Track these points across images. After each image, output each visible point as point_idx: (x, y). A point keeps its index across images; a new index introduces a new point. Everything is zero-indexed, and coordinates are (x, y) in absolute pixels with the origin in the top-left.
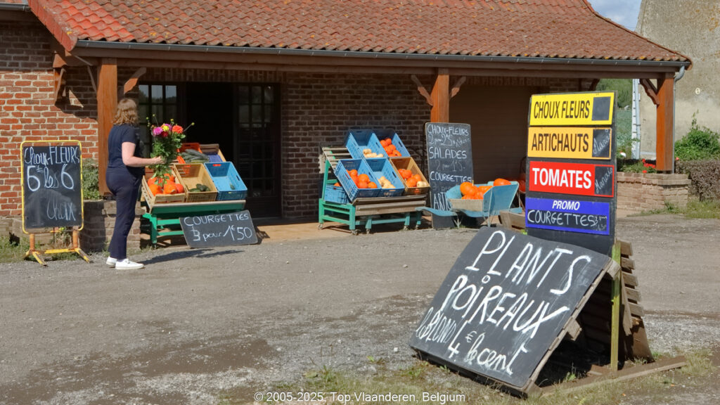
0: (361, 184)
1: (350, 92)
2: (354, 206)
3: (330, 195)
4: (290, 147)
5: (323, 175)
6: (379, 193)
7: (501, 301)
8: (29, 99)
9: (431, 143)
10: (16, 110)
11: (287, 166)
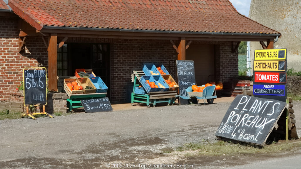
0: (152, 86)
1: (139, 47)
2: (149, 95)
3: (137, 91)
4: (115, 71)
5: (133, 82)
6: (159, 89)
7: (249, 119)
8: (8, 50)
9: (179, 69)
10: (3, 55)
11: (114, 79)
